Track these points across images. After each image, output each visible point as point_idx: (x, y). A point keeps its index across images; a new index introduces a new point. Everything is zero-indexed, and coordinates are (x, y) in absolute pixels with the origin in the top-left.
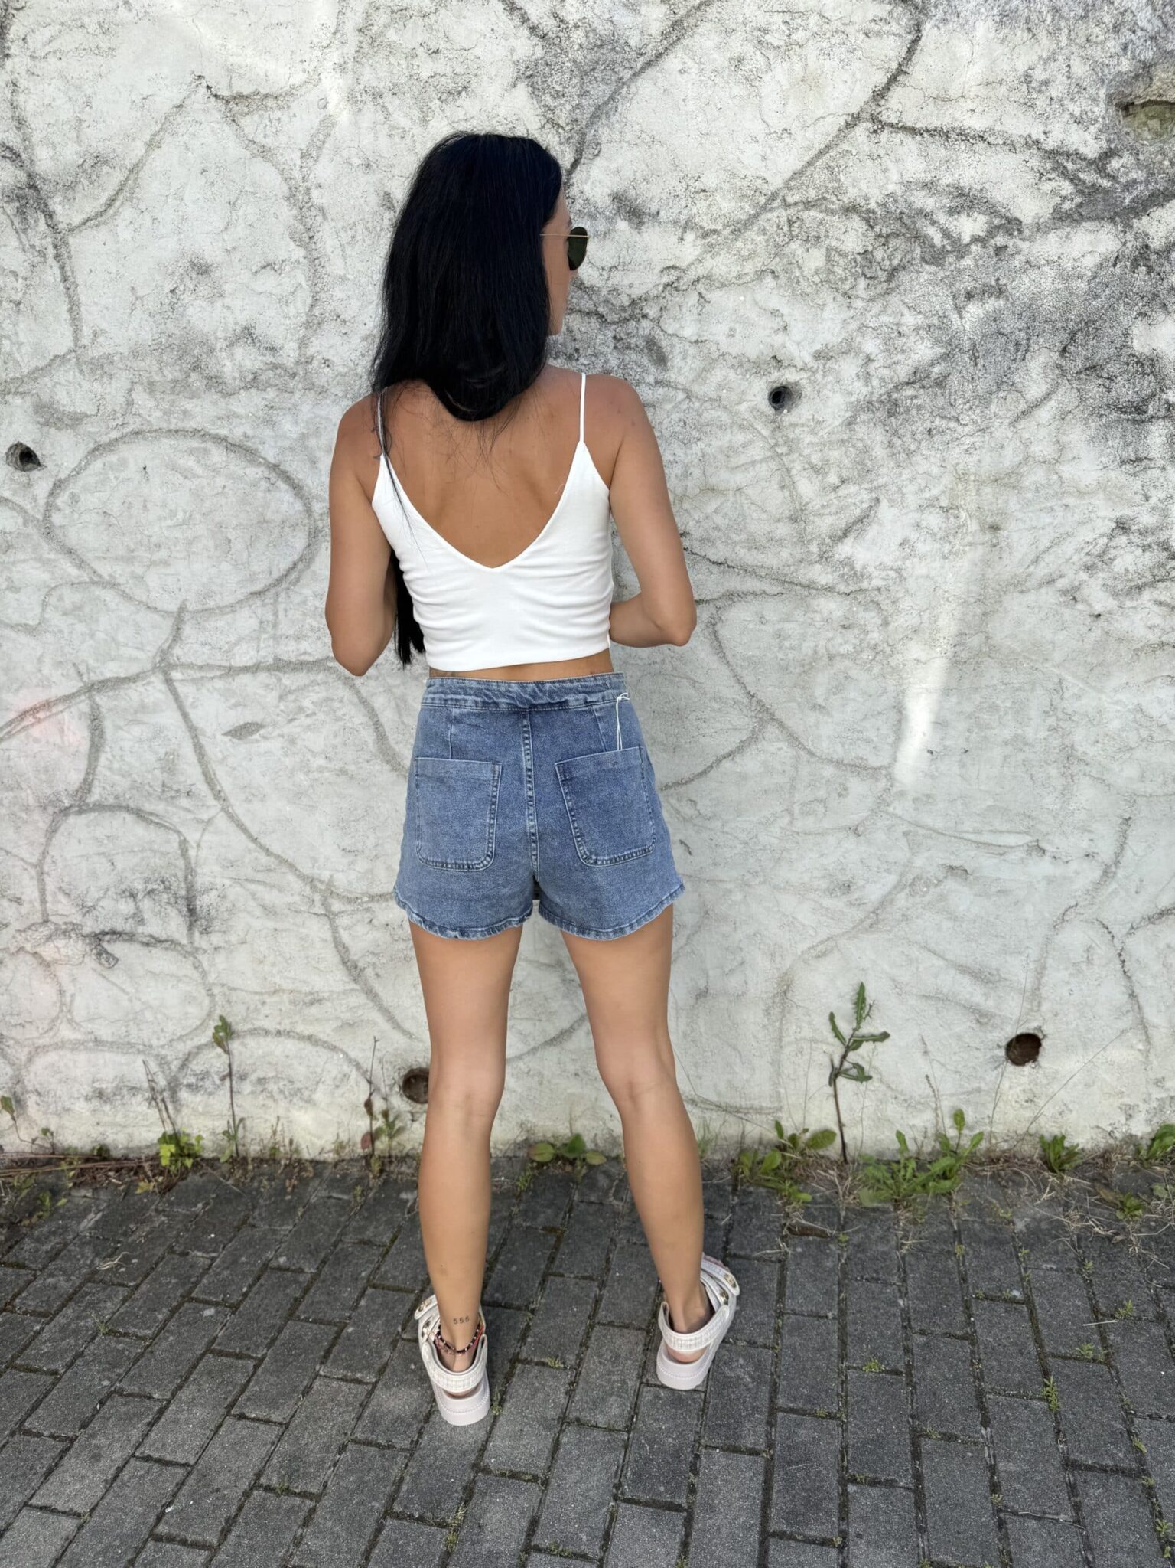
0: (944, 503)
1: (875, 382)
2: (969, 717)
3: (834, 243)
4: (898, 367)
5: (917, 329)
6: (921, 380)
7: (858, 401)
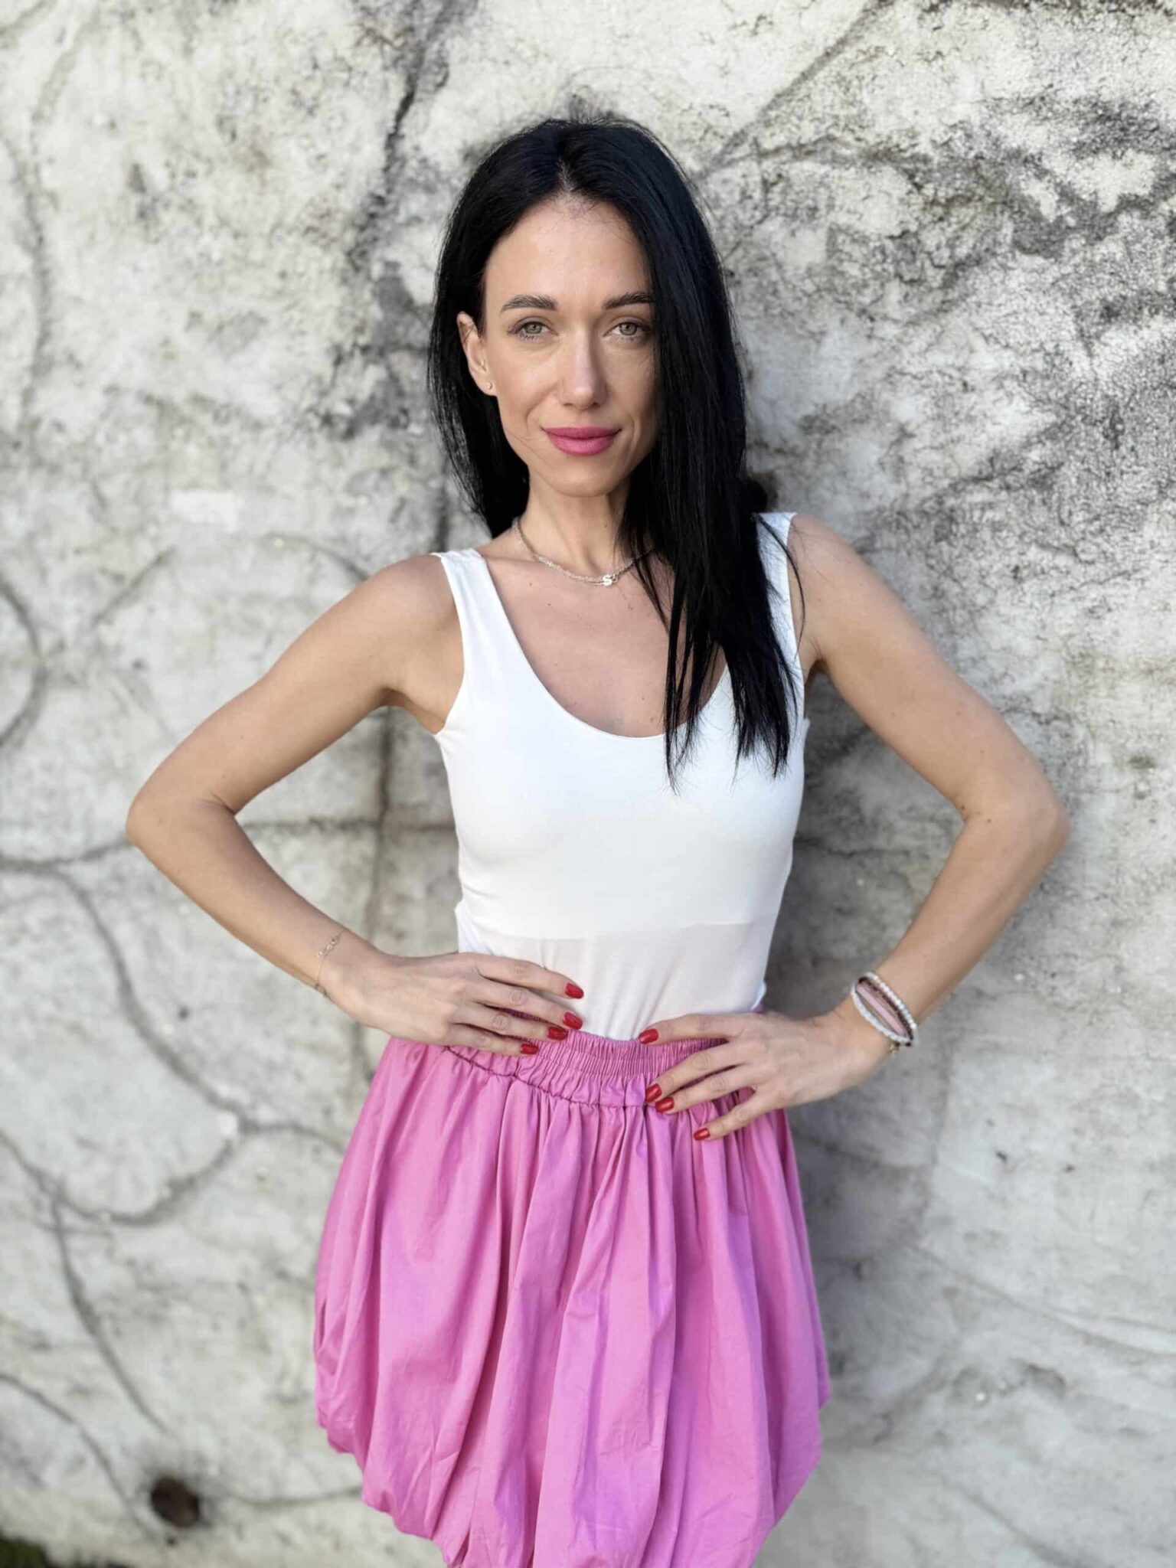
0: (1042, 706)
1: (914, 476)
2: (1079, 1107)
3: (843, 219)
4: (959, 450)
5: (999, 380)
6: (1003, 473)
7: (880, 510)
